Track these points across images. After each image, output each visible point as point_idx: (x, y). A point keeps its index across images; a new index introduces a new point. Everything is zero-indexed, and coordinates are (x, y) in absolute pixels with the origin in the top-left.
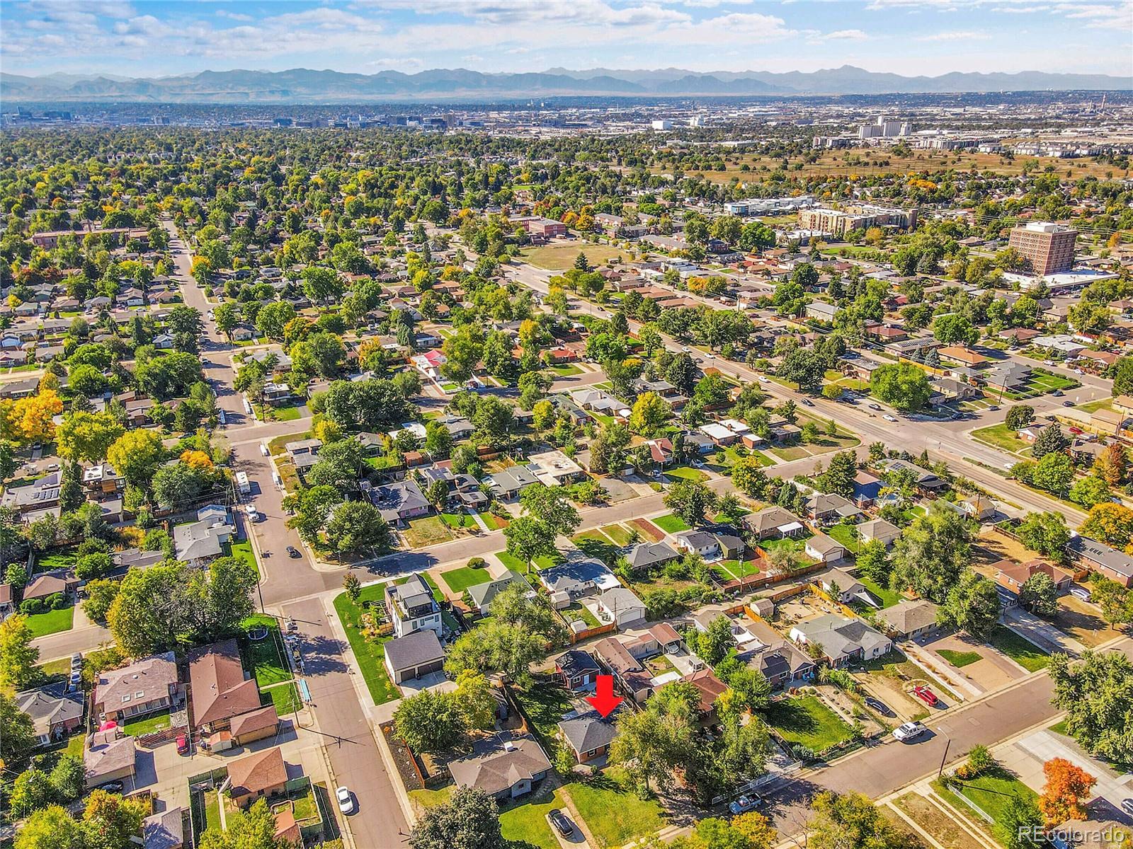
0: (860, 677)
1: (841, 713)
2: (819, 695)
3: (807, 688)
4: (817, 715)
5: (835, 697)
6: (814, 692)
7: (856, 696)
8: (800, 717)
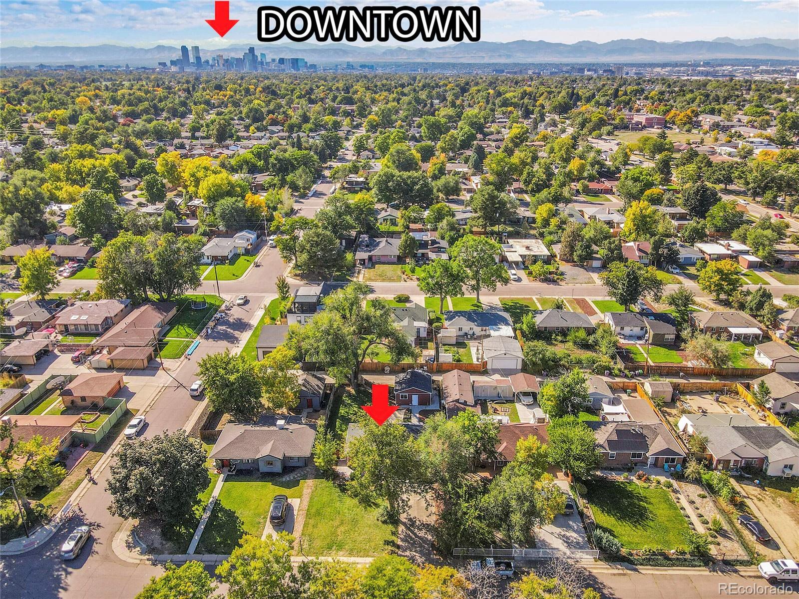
0: (749, 491)
1: (694, 519)
2: (675, 491)
3: (663, 479)
4: (659, 511)
5: (698, 501)
6: (669, 486)
7: (730, 508)
8: (632, 505)
